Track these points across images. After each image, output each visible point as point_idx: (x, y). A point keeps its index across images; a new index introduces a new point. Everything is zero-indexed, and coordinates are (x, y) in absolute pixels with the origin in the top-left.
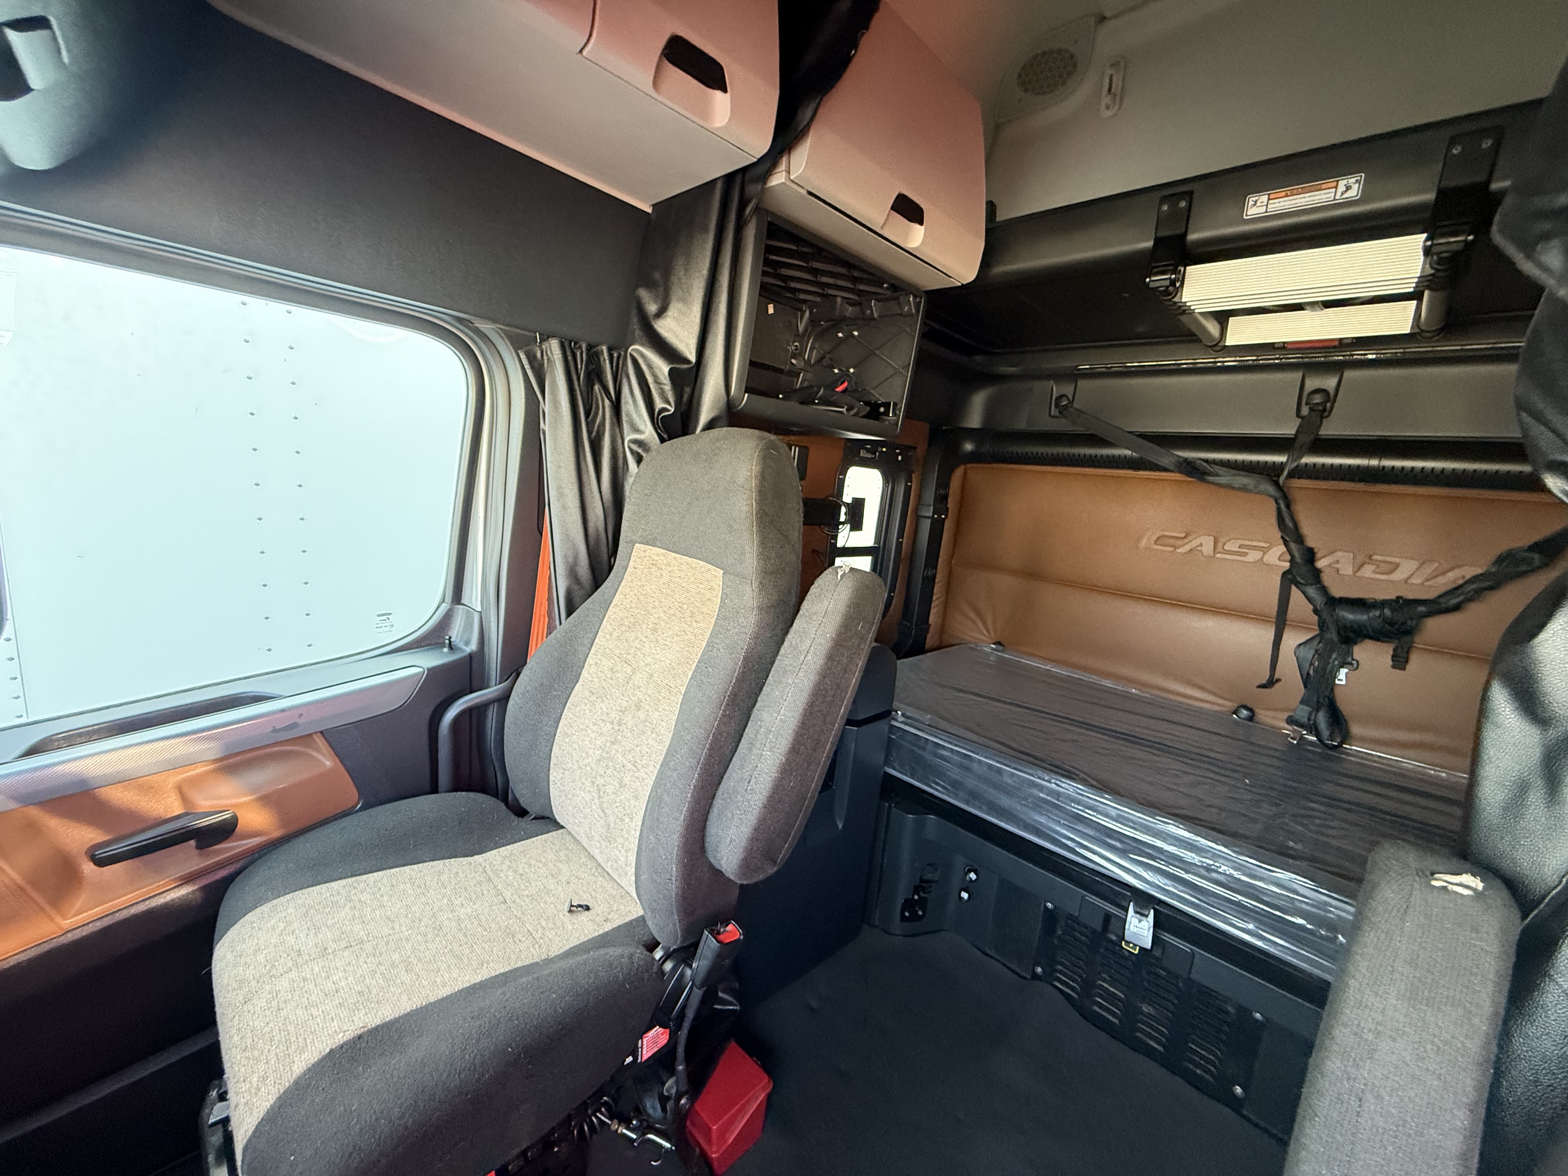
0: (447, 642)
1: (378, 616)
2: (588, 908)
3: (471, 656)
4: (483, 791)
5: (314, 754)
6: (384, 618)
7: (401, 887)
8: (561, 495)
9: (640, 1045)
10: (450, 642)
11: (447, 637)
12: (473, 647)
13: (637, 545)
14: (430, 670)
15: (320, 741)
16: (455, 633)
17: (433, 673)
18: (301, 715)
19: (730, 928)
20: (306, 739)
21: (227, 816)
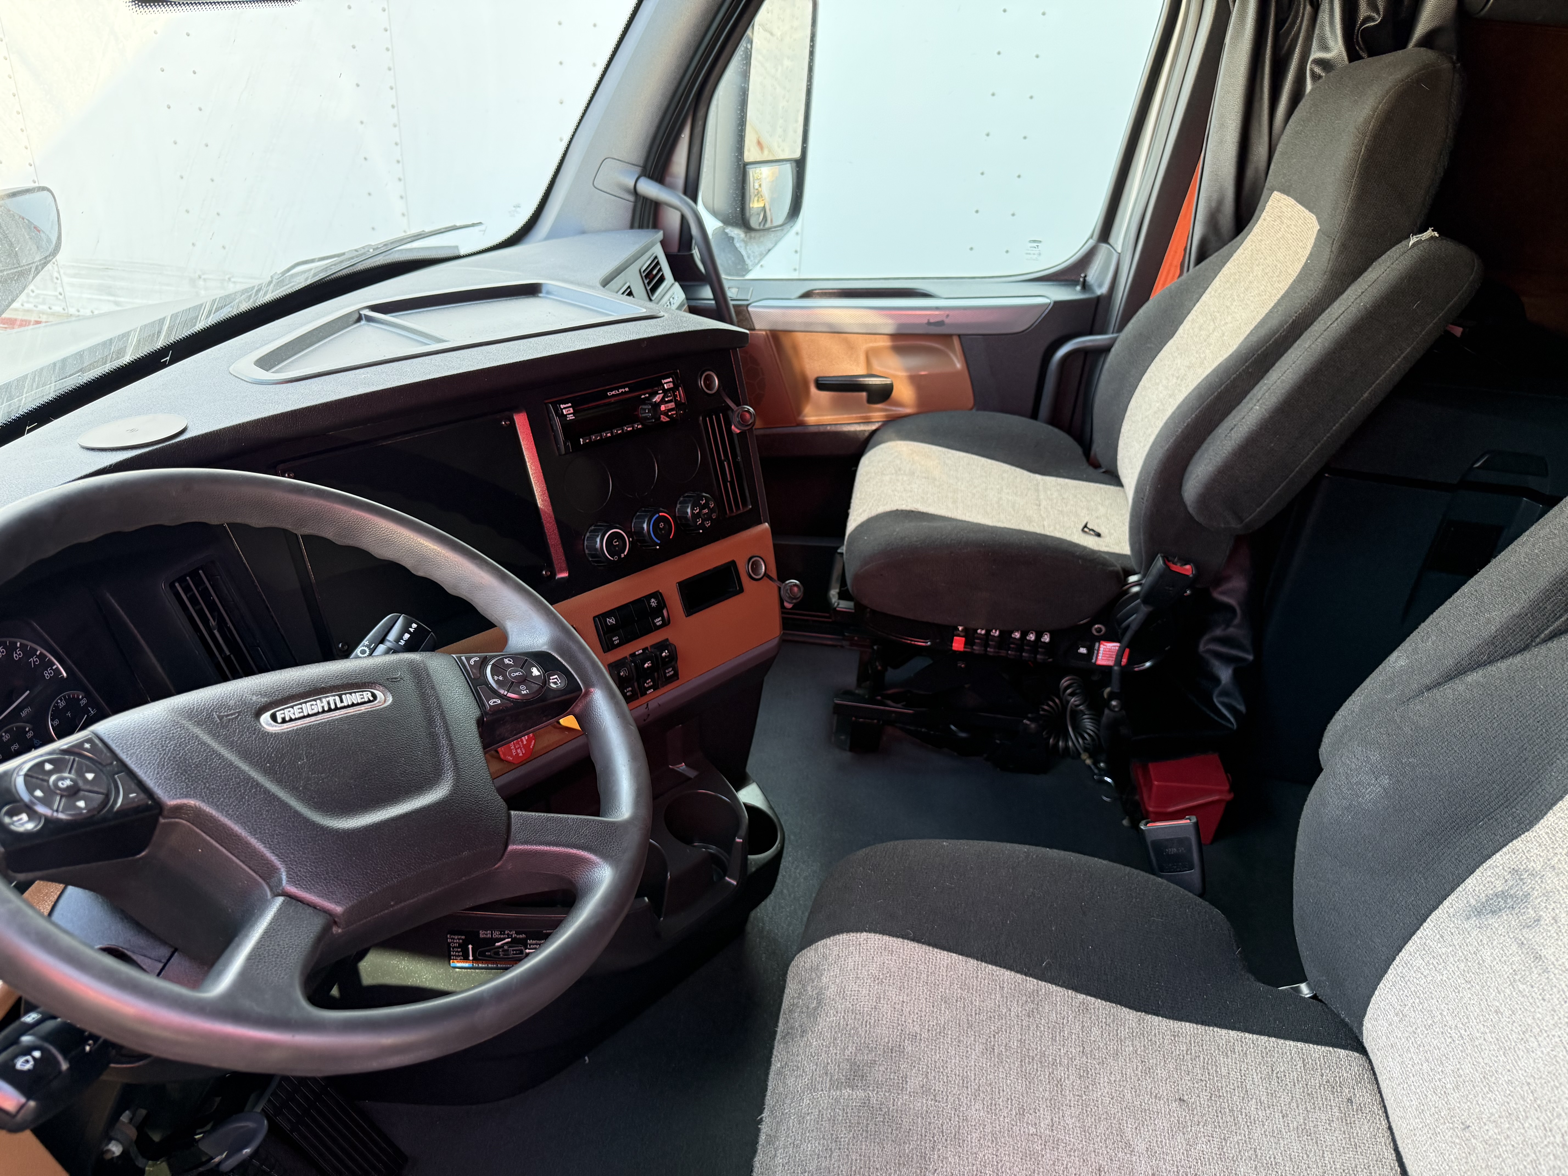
0: (1081, 279)
1: (1030, 241)
2: (1099, 535)
3: (1099, 298)
4: (1069, 431)
5: (952, 355)
6: (1035, 245)
7: (974, 467)
8: (1222, 126)
9: (1096, 647)
10: (1085, 281)
11: (1083, 275)
12: (1103, 290)
13: (1275, 192)
14: (1056, 303)
15: (956, 342)
16: (1092, 274)
17: (1058, 305)
18: (948, 316)
19: (1188, 567)
20: (946, 338)
21: (888, 381)
